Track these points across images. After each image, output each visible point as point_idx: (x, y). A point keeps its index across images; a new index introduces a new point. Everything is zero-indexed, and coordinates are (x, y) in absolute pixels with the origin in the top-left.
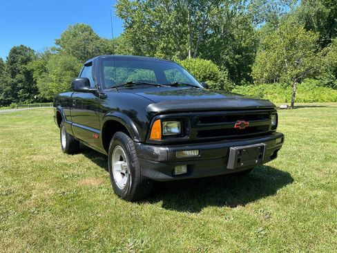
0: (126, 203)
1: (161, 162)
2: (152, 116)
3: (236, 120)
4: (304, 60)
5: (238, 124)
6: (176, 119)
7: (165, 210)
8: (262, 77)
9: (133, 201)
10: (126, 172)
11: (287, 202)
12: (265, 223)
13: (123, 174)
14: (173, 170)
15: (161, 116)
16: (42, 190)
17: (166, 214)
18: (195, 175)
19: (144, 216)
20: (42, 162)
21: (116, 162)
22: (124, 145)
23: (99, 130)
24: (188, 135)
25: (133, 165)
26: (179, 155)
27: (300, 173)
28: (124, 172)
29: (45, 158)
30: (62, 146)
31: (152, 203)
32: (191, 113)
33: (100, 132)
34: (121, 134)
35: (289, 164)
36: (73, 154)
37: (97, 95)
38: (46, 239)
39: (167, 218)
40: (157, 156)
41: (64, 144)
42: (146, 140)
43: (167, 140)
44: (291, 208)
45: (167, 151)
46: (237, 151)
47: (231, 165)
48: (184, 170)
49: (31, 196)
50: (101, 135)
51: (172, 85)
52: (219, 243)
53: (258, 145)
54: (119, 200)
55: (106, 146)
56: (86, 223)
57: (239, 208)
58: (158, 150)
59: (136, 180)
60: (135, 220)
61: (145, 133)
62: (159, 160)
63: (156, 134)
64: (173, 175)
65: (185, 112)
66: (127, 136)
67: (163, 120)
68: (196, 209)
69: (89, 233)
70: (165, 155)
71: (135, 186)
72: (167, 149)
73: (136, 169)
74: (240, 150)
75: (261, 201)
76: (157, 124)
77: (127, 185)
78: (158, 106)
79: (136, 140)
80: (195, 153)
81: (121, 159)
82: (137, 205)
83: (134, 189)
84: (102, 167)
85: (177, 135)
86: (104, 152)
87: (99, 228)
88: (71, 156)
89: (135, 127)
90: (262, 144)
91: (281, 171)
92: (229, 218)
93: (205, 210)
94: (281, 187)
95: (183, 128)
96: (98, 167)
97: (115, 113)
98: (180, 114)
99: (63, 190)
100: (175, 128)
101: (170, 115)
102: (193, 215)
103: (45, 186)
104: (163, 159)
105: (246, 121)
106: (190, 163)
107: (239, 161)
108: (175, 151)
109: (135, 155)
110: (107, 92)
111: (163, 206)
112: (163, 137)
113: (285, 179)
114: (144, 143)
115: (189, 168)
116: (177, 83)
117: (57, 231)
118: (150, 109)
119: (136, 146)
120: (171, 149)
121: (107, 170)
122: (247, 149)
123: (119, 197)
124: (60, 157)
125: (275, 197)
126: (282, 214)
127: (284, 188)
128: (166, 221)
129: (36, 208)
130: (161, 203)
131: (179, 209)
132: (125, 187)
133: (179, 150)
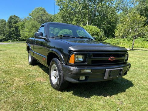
0: (56, 91)
1: (74, 74)
2: (71, 52)
3: (109, 57)
4: (139, 29)
5: (110, 58)
6: (82, 55)
7: (74, 96)
8: (119, 36)
9: (59, 90)
10: (57, 77)
11: (131, 96)
12: (121, 106)
13: (55, 77)
14: (79, 78)
15: (75, 53)
16: (18, 82)
17: (74, 98)
18: (88, 81)
19: (64, 98)
20: (20, 68)
21: (52, 71)
22: (57, 64)
23: (46, 56)
24: (87, 62)
25: (60, 74)
26: (82, 71)
27: (136, 81)
28: (56, 76)
29: (21, 66)
30: (29, 61)
31: (68, 92)
32: (89, 52)
33: (46, 57)
34: (55, 59)
35: (131, 77)
36: (33, 65)
37: (46, 40)
38: (18, 106)
39: (75, 100)
40: (72, 71)
41: (30, 60)
42: (67, 63)
43: (77, 64)
44: (133, 99)
45: (77, 69)
46: (109, 71)
47: (106, 78)
48: (84, 78)
49: (13, 84)
50: (46, 59)
51: (80, 38)
53: (119, 68)
54: (53, 89)
55: (49, 64)
56: (37, 100)
57: (108, 97)
58: (72, 68)
59: (61, 81)
60: (60, 100)
61: (67, 60)
62: (73, 73)
63: (72, 61)
64: (79, 80)
65: (86, 51)
66: (58, 60)
67: (75, 54)
68: (88, 97)
69: (38, 105)
70: (76, 71)
71: (61, 83)
72: (77, 68)
74: (111, 71)
75: (119, 94)
76: (73, 56)
77: (57, 83)
78: (74, 48)
79: (62, 63)
80: (89, 71)
81: (55, 70)
82: (61, 92)
83: (60, 85)
84: (46, 72)
85: (82, 62)
86: (47, 66)
87: (43, 103)
88: (33, 66)
89: (62, 56)
90: (121, 68)
91: (127, 80)
92: (103, 102)
93: (93, 97)
94: (128, 88)
95: (85, 59)
96: (44, 72)
97: (54, 49)
98: (84, 52)
99: (28, 82)
100: (81, 58)
101: (79, 53)
102: (87, 99)
103: (20, 80)
104: (74, 73)
105: (114, 57)
106: (87, 75)
107: (110, 76)
108: (80, 69)
109: (61, 70)
110: (50, 39)
111: (73, 94)
112: (75, 62)
113: (130, 84)
114: (66, 64)
115: (86, 77)
116: (82, 37)
117: (24, 103)
118: (70, 49)
119: (62, 66)
120: (79, 68)
121: (48, 74)
122: (114, 70)
123: (53, 88)
124: (28, 67)
125: (125, 93)
126: (128, 102)
127: (129, 89)
128: (74, 101)
129: (15, 90)
130: (72, 92)
131: (80, 96)
132: (56, 84)
133: (82, 69)
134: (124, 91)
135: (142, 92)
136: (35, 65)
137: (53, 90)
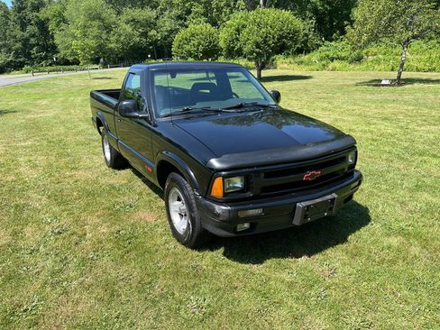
0: (186, 249)
1: (223, 221)
2: (214, 173)
3: (306, 172)
4: (419, 18)
5: (307, 176)
6: (240, 175)
7: (226, 260)
9: (193, 248)
12: (328, 282)
13: (181, 215)
14: (236, 228)
15: (223, 173)
16: (96, 227)
17: (228, 265)
18: (257, 231)
19: (205, 267)
20: (86, 182)
21: (173, 200)
22: (182, 190)
23: (154, 164)
24: (252, 192)
26: (242, 215)
27: (381, 207)
28: (183, 214)
29: (89, 174)
30: (106, 159)
31: (212, 251)
32: (255, 169)
33: (155, 166)
34: (175, 175)
35: (371, 194)
36: (119, 170)
38: (112, 295)
39: (229, 272)
40: (218, 215)
41: (108, 155)
42: (206, 193)
43: (228, 198)
45: (229, 211)
46: (304, 207)
47: (297, 221)
48: (246, 226)
49: (85, 234)
50: (155, 169)
52: (279, 304)
53: (329, 197)
54: (178, 244)
55: (163, 184)
57: (304, 259)
58: (219, 209)
60: (197, 273)
61: (206, 188)
62: (221, 219)
63: (217, 188)
64: (235, 232)
65: (249, 167)
66: (185, 182)
67: (224, 177)
68: (259, 261)
69: (152, 288)
70: (227, 215)
71: (195, 235)
72: (229, 208)
73: (196, 220)
74: (308, 206)
75: (329, 251)
76: (218, 182)
77: (185, 227)
78: (221, 162)
79: (196, 192)
80: (259, 211)
81: (179, 199)
82: (197, 253)
83: (195, 238)
85: (241, 191)
86: (159, 186)
87: (161, 282)
88: (117, 172)
89: (192, 174)
90: (334, 195)
91: (359, 205)
92: (292, 273)
93: (268, 262)
95: (247, 187)
98: (244, 170)
99: (118, 228)
100: (238, 183)
101: (232, 172)
102: (255, 267)
103: (97, 220)
104: (225, 219)
105: (317, 170)
106: (253, 221)
107: (306, 217)
108: (237, 211)
109: (194, 205)
110: (159, 122)
111: (224, 254)
112: (225, 194)
113: (361, 217)
114: (205, 198)
115: (252, 224)
116: (241, 104)
117: (121, 283)
118: (211, 164)
119: (196, 199)
120: (233, 208)
123: (179, 241)
124: (105, 175)
125: (345, 246)
126: (347, 270)
127: (357, 233)
128: (227, 275)
129: (94, 251)
130: (222, 250)
131: (242, 261)
132: (186, 233)
133: (241, 210)
134: (344, 240)
135: (387, 241)
136: (124, 169)
137: (180, 247)
